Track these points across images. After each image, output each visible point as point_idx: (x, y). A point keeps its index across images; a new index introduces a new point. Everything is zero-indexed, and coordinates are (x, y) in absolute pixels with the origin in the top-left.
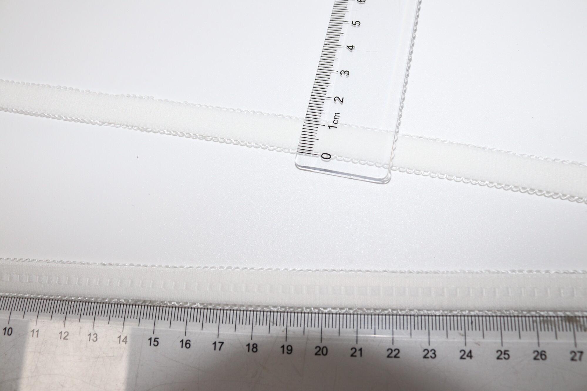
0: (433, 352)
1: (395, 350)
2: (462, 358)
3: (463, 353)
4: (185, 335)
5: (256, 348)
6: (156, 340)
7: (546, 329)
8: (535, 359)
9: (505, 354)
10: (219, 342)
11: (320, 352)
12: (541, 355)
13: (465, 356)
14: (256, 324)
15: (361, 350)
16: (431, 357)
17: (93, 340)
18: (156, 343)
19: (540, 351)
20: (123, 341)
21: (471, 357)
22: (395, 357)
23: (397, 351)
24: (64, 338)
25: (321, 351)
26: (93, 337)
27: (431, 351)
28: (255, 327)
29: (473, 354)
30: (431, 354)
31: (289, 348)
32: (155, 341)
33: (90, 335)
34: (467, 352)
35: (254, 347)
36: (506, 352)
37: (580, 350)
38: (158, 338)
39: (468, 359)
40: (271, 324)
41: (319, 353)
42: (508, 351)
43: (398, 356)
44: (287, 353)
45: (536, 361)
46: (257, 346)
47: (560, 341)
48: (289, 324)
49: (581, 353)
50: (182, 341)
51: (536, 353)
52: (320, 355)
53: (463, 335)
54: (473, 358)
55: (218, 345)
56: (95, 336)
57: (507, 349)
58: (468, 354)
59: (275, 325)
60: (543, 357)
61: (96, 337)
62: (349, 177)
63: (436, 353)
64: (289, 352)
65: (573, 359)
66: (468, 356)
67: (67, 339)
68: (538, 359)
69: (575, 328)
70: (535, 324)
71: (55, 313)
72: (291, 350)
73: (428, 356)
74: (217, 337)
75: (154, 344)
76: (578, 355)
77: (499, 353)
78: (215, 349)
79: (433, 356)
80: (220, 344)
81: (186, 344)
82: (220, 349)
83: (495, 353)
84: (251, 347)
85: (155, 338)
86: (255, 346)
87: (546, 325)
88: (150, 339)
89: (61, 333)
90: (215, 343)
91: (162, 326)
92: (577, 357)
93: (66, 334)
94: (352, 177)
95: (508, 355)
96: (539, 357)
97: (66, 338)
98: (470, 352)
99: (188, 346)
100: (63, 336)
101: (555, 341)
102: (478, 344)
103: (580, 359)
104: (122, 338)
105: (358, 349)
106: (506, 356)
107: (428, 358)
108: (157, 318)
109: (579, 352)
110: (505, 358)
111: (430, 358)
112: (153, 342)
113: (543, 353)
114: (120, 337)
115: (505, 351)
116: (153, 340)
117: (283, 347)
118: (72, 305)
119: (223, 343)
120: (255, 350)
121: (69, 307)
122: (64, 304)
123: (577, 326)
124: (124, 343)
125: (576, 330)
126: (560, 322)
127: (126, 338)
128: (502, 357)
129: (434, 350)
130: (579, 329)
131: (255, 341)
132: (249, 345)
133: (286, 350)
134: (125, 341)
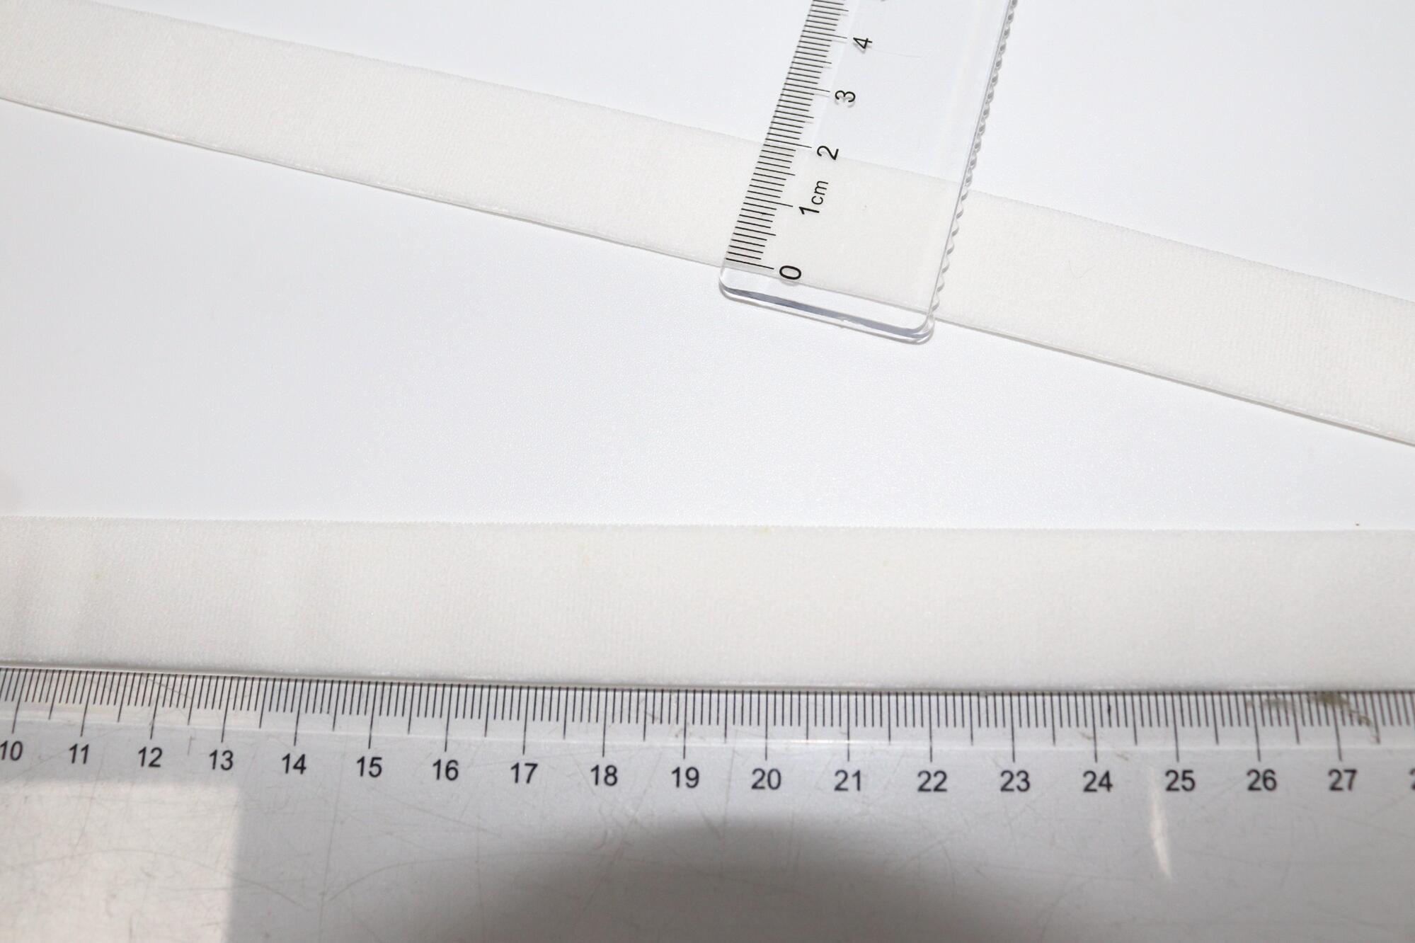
0: (1023, 776)
1: (936, 774)
2: (1087, 789)
3: (1090, 777)
4: (446, 750)
5: (613, 774)
6: (375, 762)
7: (1276, 721)
8: (1251, 788)
9: (1184, 778)
10: (527, 764)
11: (764, 783)
12: (1265, 779)
13: (1095, 786)
14: (613, 720)
15: (858, 774)
16: (1019, 788)
17: (222, 767)
18: (375, 770)
19: (1261, 771)
20: (295, 767)
21: (1109, 786)
22: (937, 789)
23: (940, 777)
24: (152, 765)
25: (766, 778)
26: (221, 760)
27: (1019, 774)
28: (610, 727)
29: (1112, 780)
30: (1017, 781)
31: (692, 774)
32: (372, 765)
33: (215, 754)
34: (1100, 775)
35: (609, 774)
36: (1188, 775)
37: (1351, 767)
38: (380, 759)
39: (1103, 790)
40: (649, 719)
41: (759, 785)
42: (1191, 771)
43: (942, 787)
44: (688, 785)
45: (1254, 794)
46: (615, 770)
47: (1305, 746)
48: (690, 718)
49: (1353, 772)
50: (438, 763)
51: (1254, 776)
52: (762, 788)
53: (1089, 738)
54: (1112, 789)
55: (524, 771)
56: (228, 755)
57: (1187, 768)
58: (1103, 779)
59: (657, 721)
60: (1270, 783)
61: (229, 760)
63: (1030, 780)
64: (692, 783)
65: (1334, 788)
66: (1101, 784)
67: (158, 766)
68: (1258, 789)
69: (1339, 716)
70: (1250, 710)
71: (129, 704)
72: (697, 777)
73: (1012, 785)
74: (522, 751)
75: (371, 773)
76: (1346, 777)
77: (1172, 776)
78: (517, 780)
79: (1023, 785)
80: (530, 768)
81: (448, 770)
82: (528, 781)
83: (1163, 775)
84: (602, 774)
85: (374, 759)
86: (611, 770)
87: (1274, 712)
88: (362, 760)
89: (144, 751)
90: (516, 767)
91: (390, 730)
92: (1344, 783)
93: (157, 753)
95: (1192, 780)
96: (1260, 784)
97: (156, 763)
98: (1107, 775)
99: (452, 773)
100: (150, 757)
101: (1295, 747)
102: (1123, 756)
103: (1350, 787)
104: (293, 761)
105: (851, 773)
106: (1188, 784)
107: (1012, 790)
108: (377, 710)
109: (1347, 771)
110: (1184, 788)
111: (1017, 791)
112: (367, 768)
113: (1269, 775)
114: (287, 757)
115: (1185, 772)
116: (368, 762)
117: (677, 771)
118: (170, 686)
119: (535, 766)
120: (611, 779)
121: (163, 689)
122: (150, 684)
123: (1342, 713)
124: (298, 771)
125: (1340, 722)
126: (1305, 705)
127: (303, 758)
128: (1178, 784)
129: (1027, 774)
130: (1347, 719)
131: (610, 759)
132: (596, 769)
133: (683, 779)
134: (301, 767)
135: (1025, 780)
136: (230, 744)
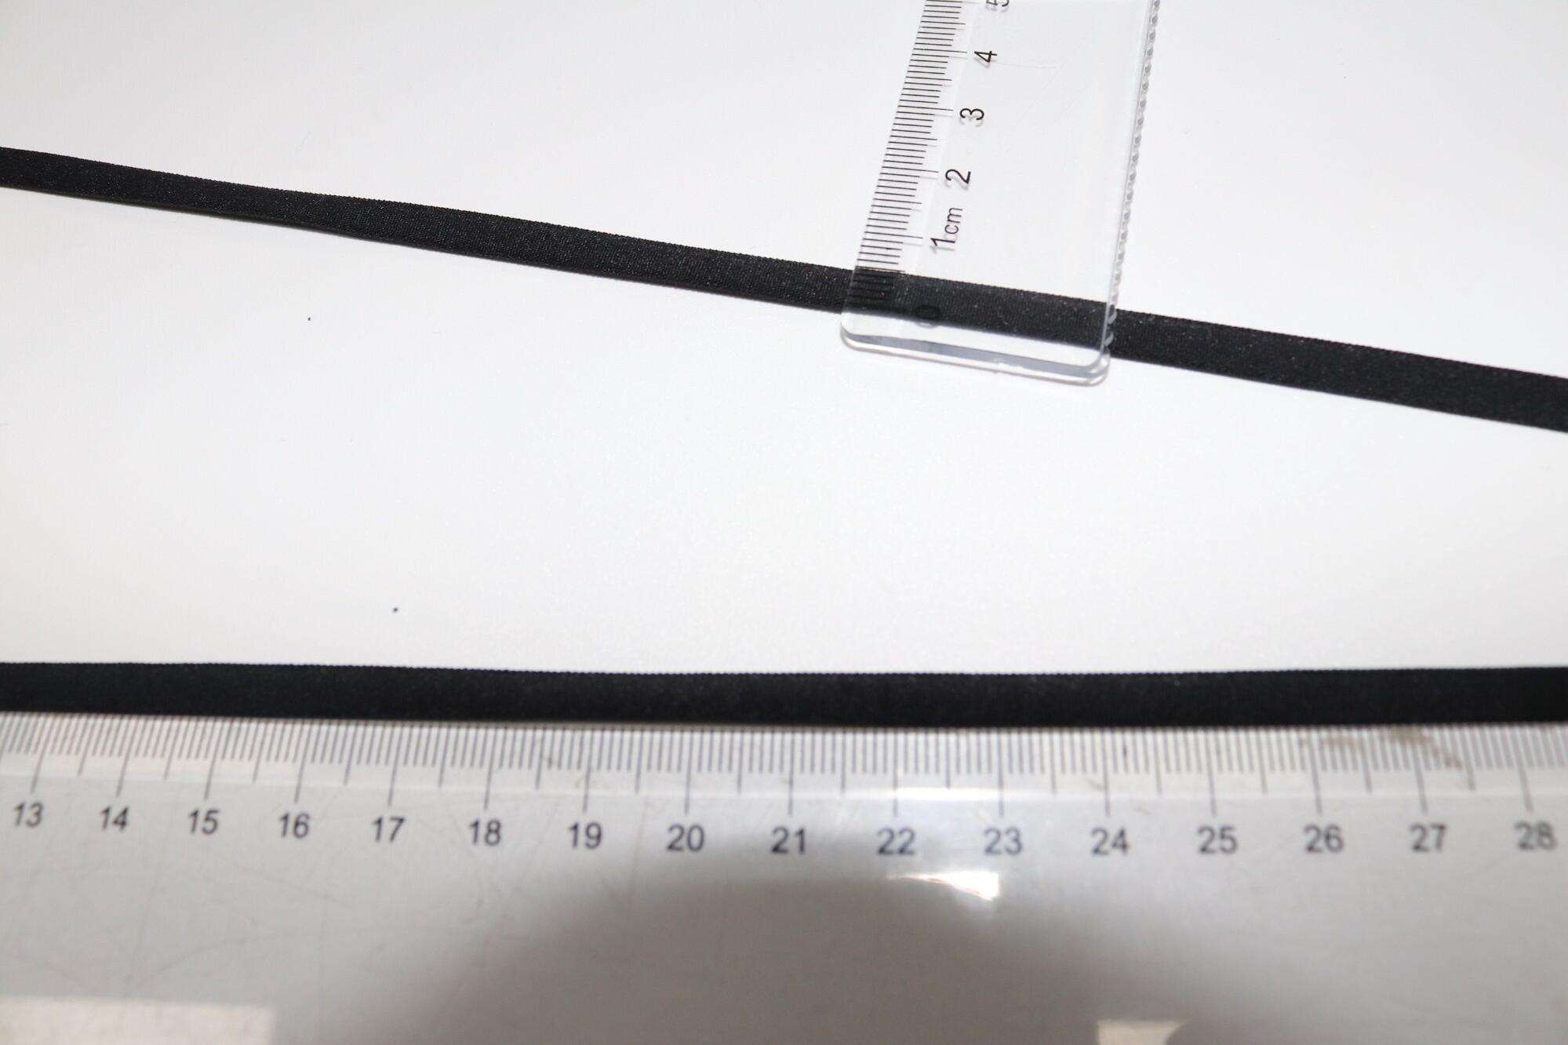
0: (1013, 835)
1: (901, 833)
2: (1097, 851)
3: (1100, 836)
4: (296, 802)
5: (497, 831)
6: (211, 816)
7: (1339, 765)
8: (1311, 848)
9: (1223, 837)
10: (392, 819)
11: (684, 842)
12: (1328, 837)
13: (1107, 847)
14: (501, 765)
15: (801, 833)
16: (1007, 850)
17: (28, 822)
18: (209, 826)
19: (1322, 827)
20: (116, 822)
21: (1124, 847)
22: (902, 851)
23: (906, 836)
25: (685, 838)
26: (28, 814)
27: (1008, 832)
28: (496, 771)
29: (1129, 840)
30: (1006, 842)
31: (594, 831)
32: (207, 819)
33: (21, 808)
34: (1113, 832)
35: (490, 831)
36: (1227, 833)
37: (1438, 820)
38: (217, 811)
39: (1116, 853)
40: (545, 763)
41: (678, 843)
42: (1230, 829)
43: (909, 849)
44: (588, 846)
45: (1313, 856)
46: (499, 825)
47: (1378, 794)
48: (594, 763)
49: (1441, 828)
50: (286, 818)
51: (1313, 833)
52: (681, 848)
53: (1098, 787)
54: (1129, 851)
55: (388, 827)
56: (36, 809)
57: (1227, 824)
58: (1116, 839)
59: (554, 768)
60: (1334, 843)
61: (38, 814)
63: (1023, 840)
64: (593, 843)
65: (1418, 847)
66: (1115, 845)
68: (1319, 851)
69: (1421, 758)
70: (1306, 751)
72: (599, 837)
73: (999, 846)
74: (387, 803)
75: (204, 829)
76: (1433, 834)
77: (1207, 834)
78: (378, 839)
79: (1013, 847)
80: (394, 824)
81: (297, 824)
82: (393, 837)
83: (1195, 834)
84: (483, 830)
85: (210, 812)
86: (494, 826)
87: (1337, 753)
88: (195, 814)
90: (379, 822)
91: (233, 774)
92: (1431, 840)
95: (1233, 840)
96: (1321, 844)
98: (1122, 834)
99: (301, 829)
101: (1365, 795)
102: (1143, 810)
103: (1439, 844)
104: (115, 813)
105: (792, 829)
106: (1228, 844)
107: (998, 852)
108: (220, 753)
109: (1434, 826)
110: (1224, 850)
111: (1005, 854)
112: (200, 823)
113: (1333, 832)
114: (107, 811)
115: (1223, 829)
116: (202, 816)
117: (575, 828)
119: (401, 820)
120: (493, 837)
123: (1425, 753)
124: (117, 828)
125: (1422, 766)
126: (1377, 744)
127: (125, 812)
128: (1216, 844)
129: (1017, 832)
130: (1432, 760)
131: (495, 812)
132: (476, 825)
133: (582, 837)
134: (122, 822)
135: (1017, 840)
136: (42, 794)
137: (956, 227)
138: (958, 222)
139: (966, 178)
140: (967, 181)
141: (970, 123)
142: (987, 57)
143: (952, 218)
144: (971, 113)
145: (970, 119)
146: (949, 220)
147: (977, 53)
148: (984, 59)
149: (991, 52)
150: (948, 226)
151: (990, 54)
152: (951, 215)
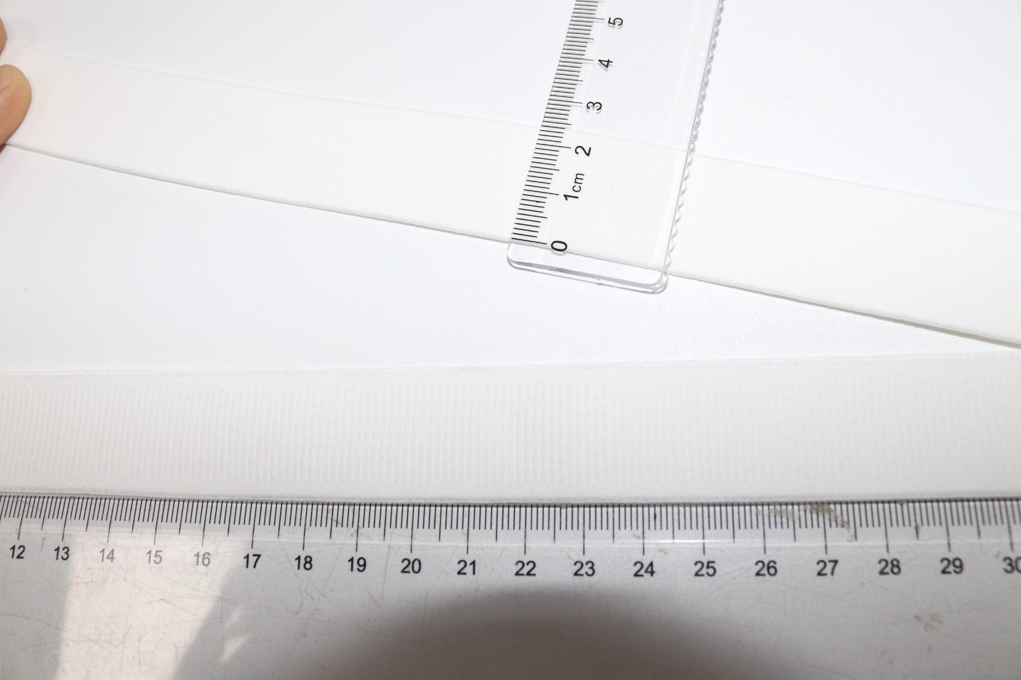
0: (590, 565)
1: (528, 564)
2: (637, 574)
3: (639, 566)
4: (202, 548)
5: (310, 562)
6: (158, 554)
7: (779, 525)
8: (758, 574)
9: (708, 567)
10: (254, 555)
11: (410, 569)
12: (769, 568)
13: (642, 572)
14: (310, 525)
15: (473, 563)
16: (587, 573)
17: (62, 557)
18: (158, 560)
19: (766, 562)
20: (108, 558)
21: (652, 573)
22: (528, 574)
23: (531, 565)
24: (18, 557)
25: (411, 566)
26: (62, 553)
27: (587, 563)
28: (308, 529)
29: (655, 569)
30: (586, 569)
31: (362, 562)
32: (156, 556)
33: (58, 549)
34: (646, 565)
35: (306, 562)
36: (711, 565)
37: (834, 558)
38: (161, 551)
39: (647, 575)
40: (334, 523)
41: (406, 570)
42: (713, 562)
43: (532, 572)
44: (358, 569)
45: (760, 578)
46: (311, 559)
47: (798, 544)
48: (361, 525)
49: (836, 562)
50: (198, 555)
51: (760, 565)
52: (408, 572)
53: (639, 538)
54: (654, 575)
55: (252, 560)
56: (66, 550)
57: (711, 560)
58: (648, 568)
59: (339, 526)
60: (772, 571)
61: (67, 553)
62: (596, 281)
63: (595, 568)
64: (361, 568)
65: (820, 574)
66: (646, 571)
67: (23, 558)
68: (764, 575)
69: (827, 522)
70: (760, 518)
71: (5, 516)
72: (365, 565)
73: (582, 572)
74: (251, 547)
75: (155, 561)
76: (830, 566)
77: (699, 565)
78: (247, 566)
79: (590, 572)
80: (256, 558)
81: (203, 559)
82: (255, 567)
83: (693, 564)
84: (302, 562)
85: (157, 551)
86: (308, 560)
87: (778, 520)
88: (150, 552)
89: (13, 548)
91: (167, 532)
92: (828, 570)
93: (22, 549)
94: (602, 281)
95: (714, 569)
96: (765, 571)
97: (21, 556)
98: (651, 564)
99: (206, 561)
100: (17, 552)
101: (793, 544)
102: (664, 551)
103: (832, 573)
104: (107, 553)
105: (468, 562)
106: (711, 571)
107: (582, 575)
108: (159, 520)
109: (830, 561)
110: (708, 574)
111: (585, 576)
112: (153, 558)
113: (772, 564)
114: (103, 551)
115: (709, 562)
116: (153, 554)
117: (352, 560)
118: (32, 504)
119: (259, 556)
120: (308, 566)
121: (27, 506)
122: (19, 502)
123: (830, 519)
124: (109, 561)
125: (827, 526)
126: (802, 513)
127: (113, 551)
128: (704, 571)
129: (593, 564)
130: (834, 524)
131: (308, 552)
132: (299, 558)
133: (356, 566)
134: (111, 558)
135: (592, 568)
136: (67, 543)
137: (579, 187)
138: (581, 183)
139: (587, 153)
140: (588, 155)
141: (594, 111)
142: (606, 63)
143: (577, 181)
144: (594, 105)
145: (593, 109)
146: (576, 182)
147: (600, 61)
148: (604, 65)
149: (609, 60)
150: (575, 186)
151: (608, 61)
152: (577, 178)
